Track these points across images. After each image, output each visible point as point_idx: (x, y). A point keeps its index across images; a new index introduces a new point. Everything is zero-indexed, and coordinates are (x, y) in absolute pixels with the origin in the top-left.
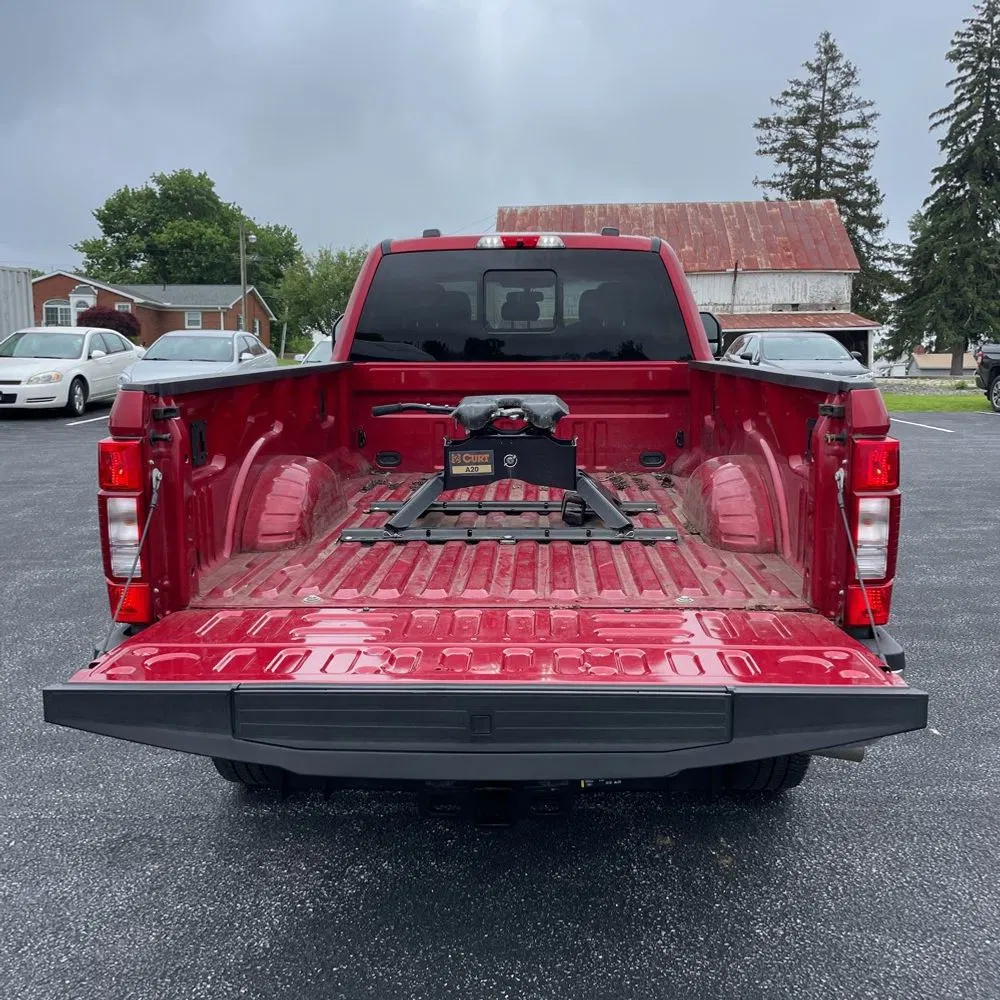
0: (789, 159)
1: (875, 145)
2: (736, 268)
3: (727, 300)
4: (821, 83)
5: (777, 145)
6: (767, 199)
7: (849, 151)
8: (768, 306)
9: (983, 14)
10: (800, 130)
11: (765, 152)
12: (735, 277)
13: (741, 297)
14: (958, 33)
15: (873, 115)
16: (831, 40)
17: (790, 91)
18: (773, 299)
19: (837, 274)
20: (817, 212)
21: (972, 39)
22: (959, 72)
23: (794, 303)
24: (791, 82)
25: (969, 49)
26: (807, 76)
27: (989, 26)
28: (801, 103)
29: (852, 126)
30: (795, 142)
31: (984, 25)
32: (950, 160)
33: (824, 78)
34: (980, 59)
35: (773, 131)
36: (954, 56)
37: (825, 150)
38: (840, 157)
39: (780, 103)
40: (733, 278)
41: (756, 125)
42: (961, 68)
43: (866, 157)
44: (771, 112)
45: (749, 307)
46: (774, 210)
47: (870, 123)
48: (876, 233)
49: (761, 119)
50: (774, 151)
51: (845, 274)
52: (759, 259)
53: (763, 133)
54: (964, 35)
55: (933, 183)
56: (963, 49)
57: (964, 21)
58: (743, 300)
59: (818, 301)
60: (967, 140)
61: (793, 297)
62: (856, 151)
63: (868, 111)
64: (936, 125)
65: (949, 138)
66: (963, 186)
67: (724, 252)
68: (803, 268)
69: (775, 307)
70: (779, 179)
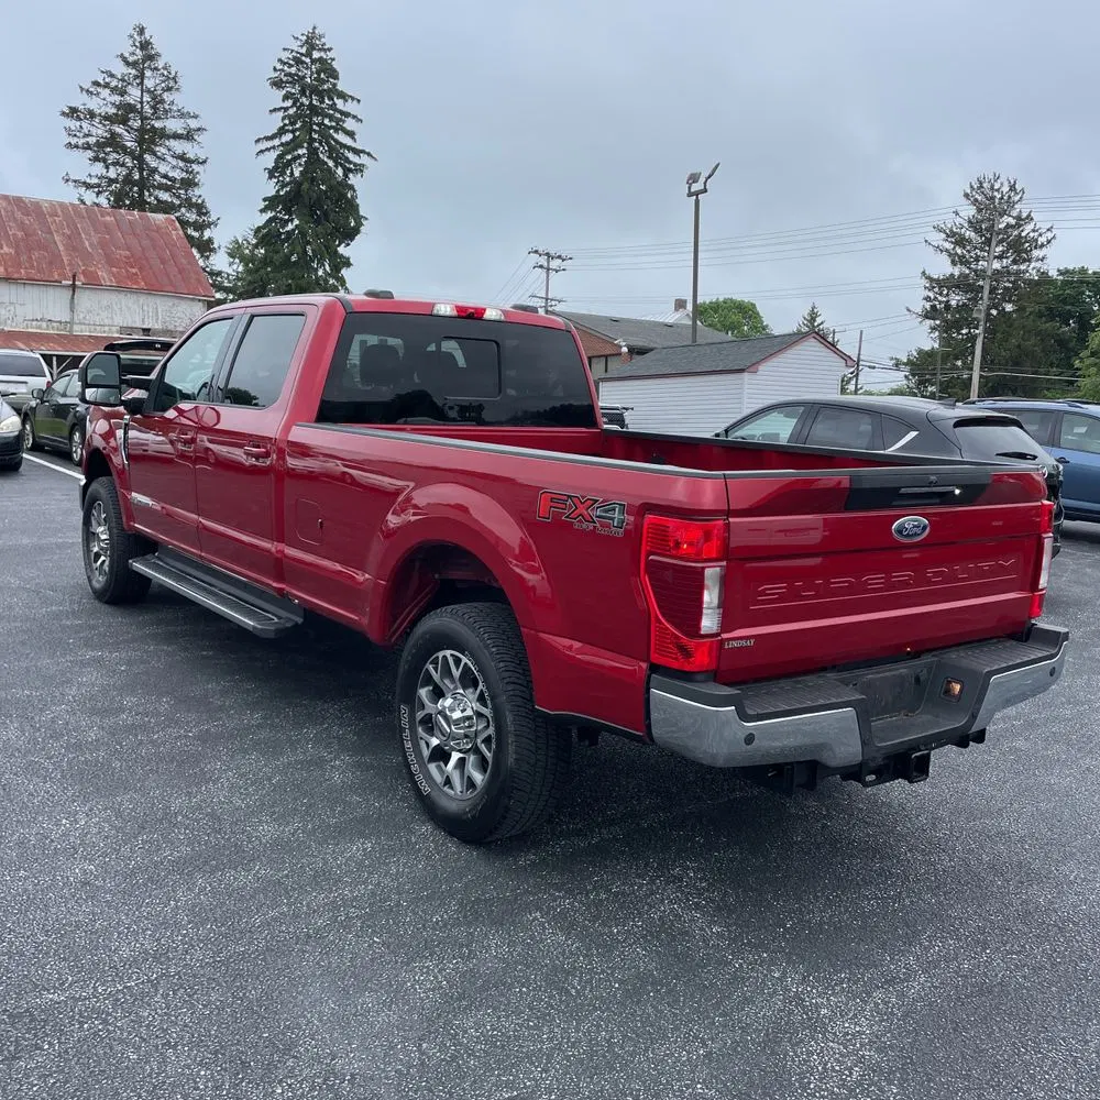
0: (105, 161)
1: (204, 162)
2: (74, 280)
3: (65, 317)
4: (138, 81)
5: (92, 140)
6: (83, 202)
7: (175, 163)
8: (114, 329)
9: (302, 46)
10: (119, 129)
11: (77, 147)
12: (74, 291)
13: (82, 316)
14: (280, 60)
15: (199, 129)
16: (147, 36)
17: (102, 82)
18: (120, 321)
19: (193, 300)
20: (158, 228)
21: (293, 70)
22: (283, 101)
23: (144, 327)
24: (103, 72)
25: (290, 79)
26: (120, 69)
27: (308, 60)
28: (117, 99)
29: (176, 136)
30: (113, 141)
31: (303, 58)
32: (278, 191)
33: (142, 76)
34: (303, 92)
35: (85, 125)
36: (277, 84)
37: (147, 157)
38: (163, 168)
39: (91, 93)
40: (71, 292)
41: (63, 114)
42: (286, 98)
43: (192, 172)
44: (81, 101)
45: (93, 328)
46: (108, 218)
47: (196, 137)
48: (208, 257)
49: (70, 108)
50: (87, 147)
51: (199, 300)
52: (100, 273)
53: (74, 124)
54: (285, 63)
55: (262, 211)
56: (285, 79)
57: (284, 49)
58: (84, 318)
59: (171, 327)
60: (292, 173)
61: (143, 320)
62: (181, 164)
63: (193, 124)
64: (262, 151)
65: (275, 168)
66: (292, 220)
67: (55, 260)
68: (153, 289)
69: (123, 330)
70: (95, 181)
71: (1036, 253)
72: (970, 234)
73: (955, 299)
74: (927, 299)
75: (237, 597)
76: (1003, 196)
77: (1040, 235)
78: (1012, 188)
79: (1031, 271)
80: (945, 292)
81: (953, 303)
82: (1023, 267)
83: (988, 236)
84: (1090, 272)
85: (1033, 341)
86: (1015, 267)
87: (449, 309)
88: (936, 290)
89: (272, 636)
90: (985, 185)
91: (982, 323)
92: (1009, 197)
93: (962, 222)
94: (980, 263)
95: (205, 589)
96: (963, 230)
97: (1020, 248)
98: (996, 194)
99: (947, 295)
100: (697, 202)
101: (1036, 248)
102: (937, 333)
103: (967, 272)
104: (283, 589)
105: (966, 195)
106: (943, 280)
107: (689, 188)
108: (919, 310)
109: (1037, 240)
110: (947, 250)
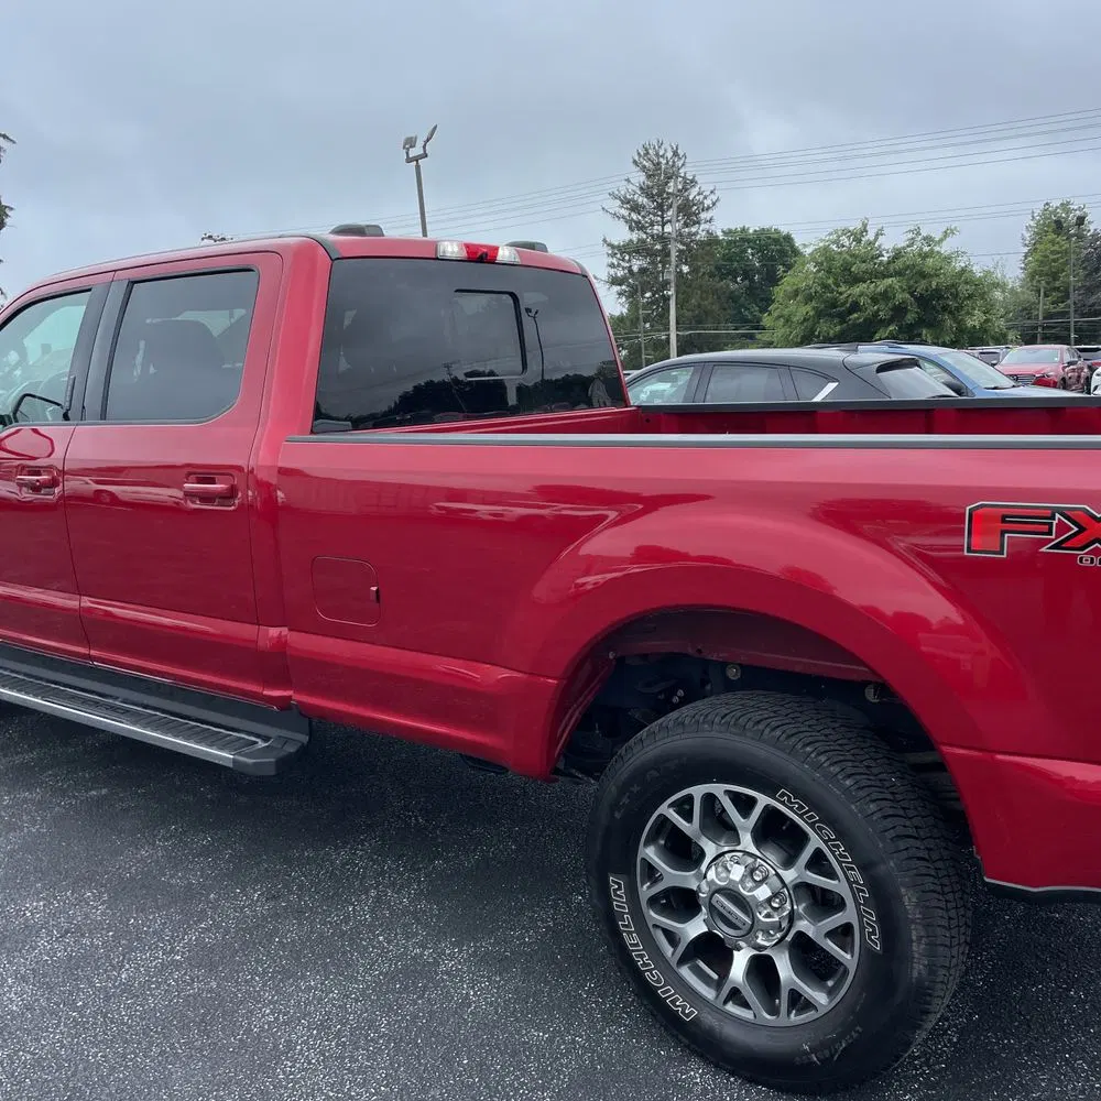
71: (703, 216)
72: (642, 200)
73: (636, 265)
74: (612, 266)
75: (163, 711)
76: (668, 162)
77: (705, 198)
78: (675, 154)
79: (701, 232)
80: (627, 258)
81: (635, 269)
82: (693, 230)
83: (660, 201)
84: (751, 231)
85: (710, 300)
86: (686, 230)
87: (456, 249)
88: (619, 256)
89: (272, 772)
90: (650, 151)
91: (673, 284)
92: (674, 162)
93: (635, 188)
94: (656, 227)
95: (97, 703)
96: (636, 196)
97: (689, 212)
98: (661, 160)
99: (629, 261)
100: (418, 167)
101: (703, 210)
102: (624, 299)
103: (645, 236)
104: (290, 698)
105: (635, 162)
106: (624, 246)
107: (407, 153)
108: (605, 277)
109: (702, 203)
110: (623, 217)
